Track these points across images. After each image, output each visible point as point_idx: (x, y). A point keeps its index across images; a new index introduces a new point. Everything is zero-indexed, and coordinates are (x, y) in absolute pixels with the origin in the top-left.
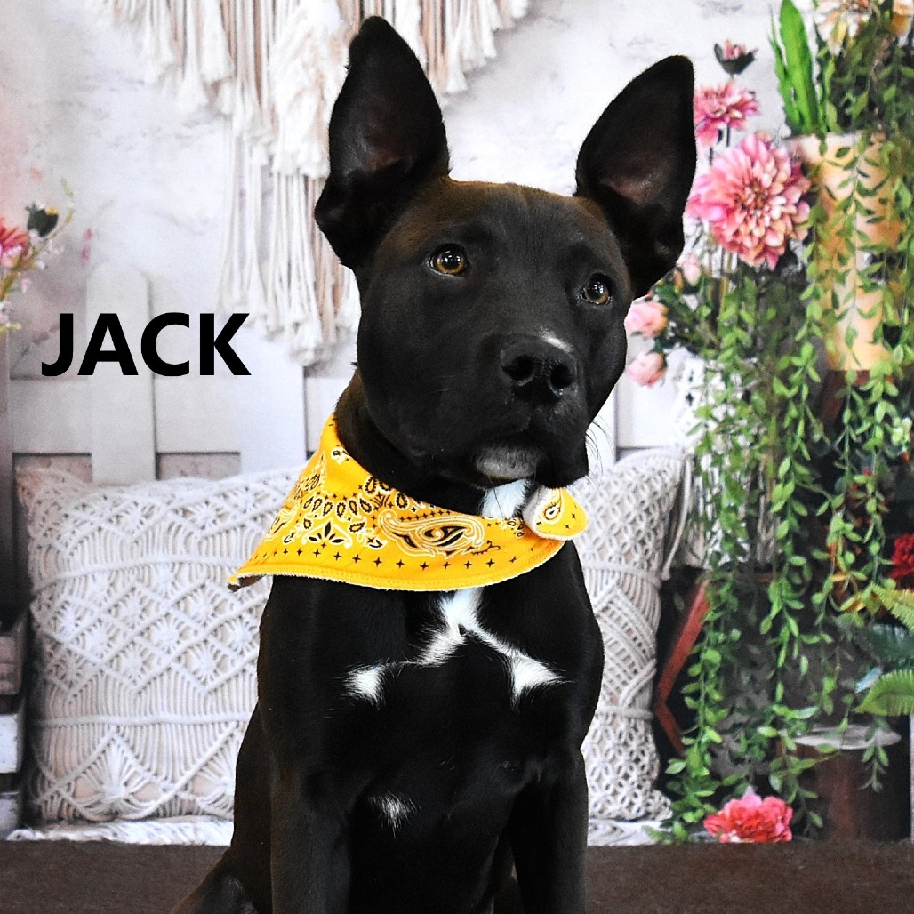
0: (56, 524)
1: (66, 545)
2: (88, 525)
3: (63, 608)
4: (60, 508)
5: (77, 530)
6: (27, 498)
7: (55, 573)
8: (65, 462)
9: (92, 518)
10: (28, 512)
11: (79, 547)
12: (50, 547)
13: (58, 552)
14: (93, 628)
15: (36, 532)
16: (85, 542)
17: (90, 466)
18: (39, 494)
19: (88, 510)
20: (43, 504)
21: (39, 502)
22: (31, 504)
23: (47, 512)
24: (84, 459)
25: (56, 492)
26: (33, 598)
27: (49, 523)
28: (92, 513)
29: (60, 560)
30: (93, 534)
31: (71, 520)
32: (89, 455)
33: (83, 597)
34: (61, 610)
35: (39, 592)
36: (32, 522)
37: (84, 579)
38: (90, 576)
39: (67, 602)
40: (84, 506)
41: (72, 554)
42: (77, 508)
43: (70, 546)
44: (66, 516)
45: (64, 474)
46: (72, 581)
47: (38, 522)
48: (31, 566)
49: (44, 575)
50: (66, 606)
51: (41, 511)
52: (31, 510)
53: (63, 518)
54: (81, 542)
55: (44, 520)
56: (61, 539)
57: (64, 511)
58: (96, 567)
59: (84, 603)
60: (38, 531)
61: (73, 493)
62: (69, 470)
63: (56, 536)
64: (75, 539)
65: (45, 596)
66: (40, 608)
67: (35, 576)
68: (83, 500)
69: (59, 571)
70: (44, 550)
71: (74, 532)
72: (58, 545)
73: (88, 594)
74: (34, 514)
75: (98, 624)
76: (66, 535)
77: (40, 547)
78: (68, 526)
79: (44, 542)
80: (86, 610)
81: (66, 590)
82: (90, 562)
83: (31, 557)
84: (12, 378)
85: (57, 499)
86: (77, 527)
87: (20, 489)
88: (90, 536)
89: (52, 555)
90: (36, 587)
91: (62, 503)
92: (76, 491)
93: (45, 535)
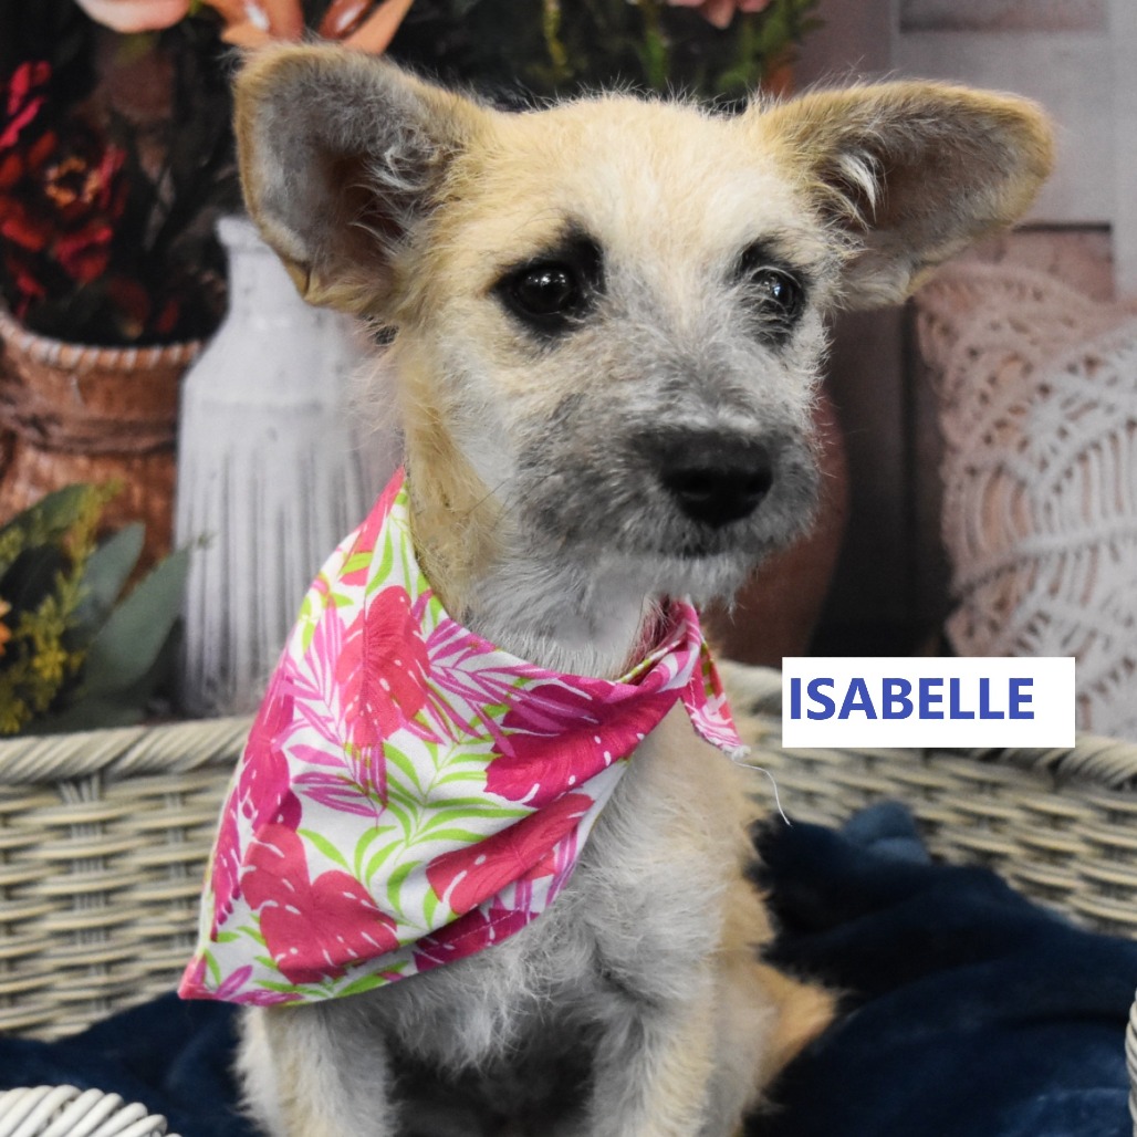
0: (1017, 410)
1: (1044, 465)
2: (1099, 413)
3: (1032, 629)
4: (1028, 369)
5: (1070, 427)
6: (940, 343)
7: (1010, 539)
8: (1043, 246)
9: (1112, 396)
10: (941, 376)
11: (1078, 470)
12: (1000, 471)
13: (1022, 485)
14: (1110, 684)
15: (963, 430)
16: (1093, 455)
17: (1109, 259)
18: (974, 331)
19: (1103, 374)
20: (984, 358)
21: (973, 353)
22: (951, 358)
23: (993, 380)
24: (1094, 240)
25: (1019, 328)
26: (953, 605)
27: (998, 410)
28: (1113, 381)
29: (1025, 504)
30: (1114, 437)
31: (1055, 401)
32: (1105, 229)
33: (1085, 599)
34: (1030, 639)
35: (970, 589)
36: (953, 404)
37: (1086, 554)
38: (1105, 552)
39: (1044, 617)
40: (1091, 363)
41: (1058, 489)
42: (1072, 369)
43: (1054, 471)
44: (1045, 390)
45: (1037, 278)
46: (1055, 560)
47: (970, 405)
48: (948, 520)
49: (982, 540)
50: (1040, 625)
51: (978, 378)
52: (951, 376)
53: (1037, 397)
54: (1082, 458)
55: (984, 398)
56: (1029, 450)
57: (1037, 377)
58: (1116, 522)
59: (1088, 617)
60: (968, 429)
61: (1063, 330)
62: (1053, 270)
63: (1017, 438)
64: (1068, 450)
65: (985, 600)
66: (970, 632)
67: (959, 545)
68: (1090, 349)
69: (1023, 533)
70: (985, 478)
71: (1063, 433)
72: (1022, 466)
73: (1099, 594)
74: (958, 384)
75: (1122, 672)
76: (1043, 440)
77: (973, 472)
78: (1049, 414)
79: (986, 458)
80: (1092, 634)
81: (1042, 585)
82: (1104, 513)
83: (950, 498)
84: (907, 26)
85: (1021, 343)
86: (1074, 417)
87: (921, 322)
88: (1106, 444)
89: (1005, 490)
90: (962, 576)
91: (1034, 354)
92: (1070, 323)
93: (988, 440)
